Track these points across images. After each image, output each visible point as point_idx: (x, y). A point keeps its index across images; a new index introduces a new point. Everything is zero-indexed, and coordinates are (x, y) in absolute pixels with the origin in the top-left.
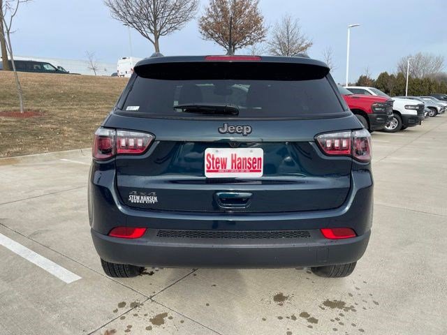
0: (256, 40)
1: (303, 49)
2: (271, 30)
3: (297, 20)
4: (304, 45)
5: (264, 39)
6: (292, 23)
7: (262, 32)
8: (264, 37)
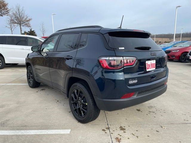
0: (4, 14)
1: (28, 21)
2: (11, 10)
3: (23, 7)
4: (28, 19)
5: (9, 14)
6: (21, 9)
7: (8, 11)
8: (8, 13)
